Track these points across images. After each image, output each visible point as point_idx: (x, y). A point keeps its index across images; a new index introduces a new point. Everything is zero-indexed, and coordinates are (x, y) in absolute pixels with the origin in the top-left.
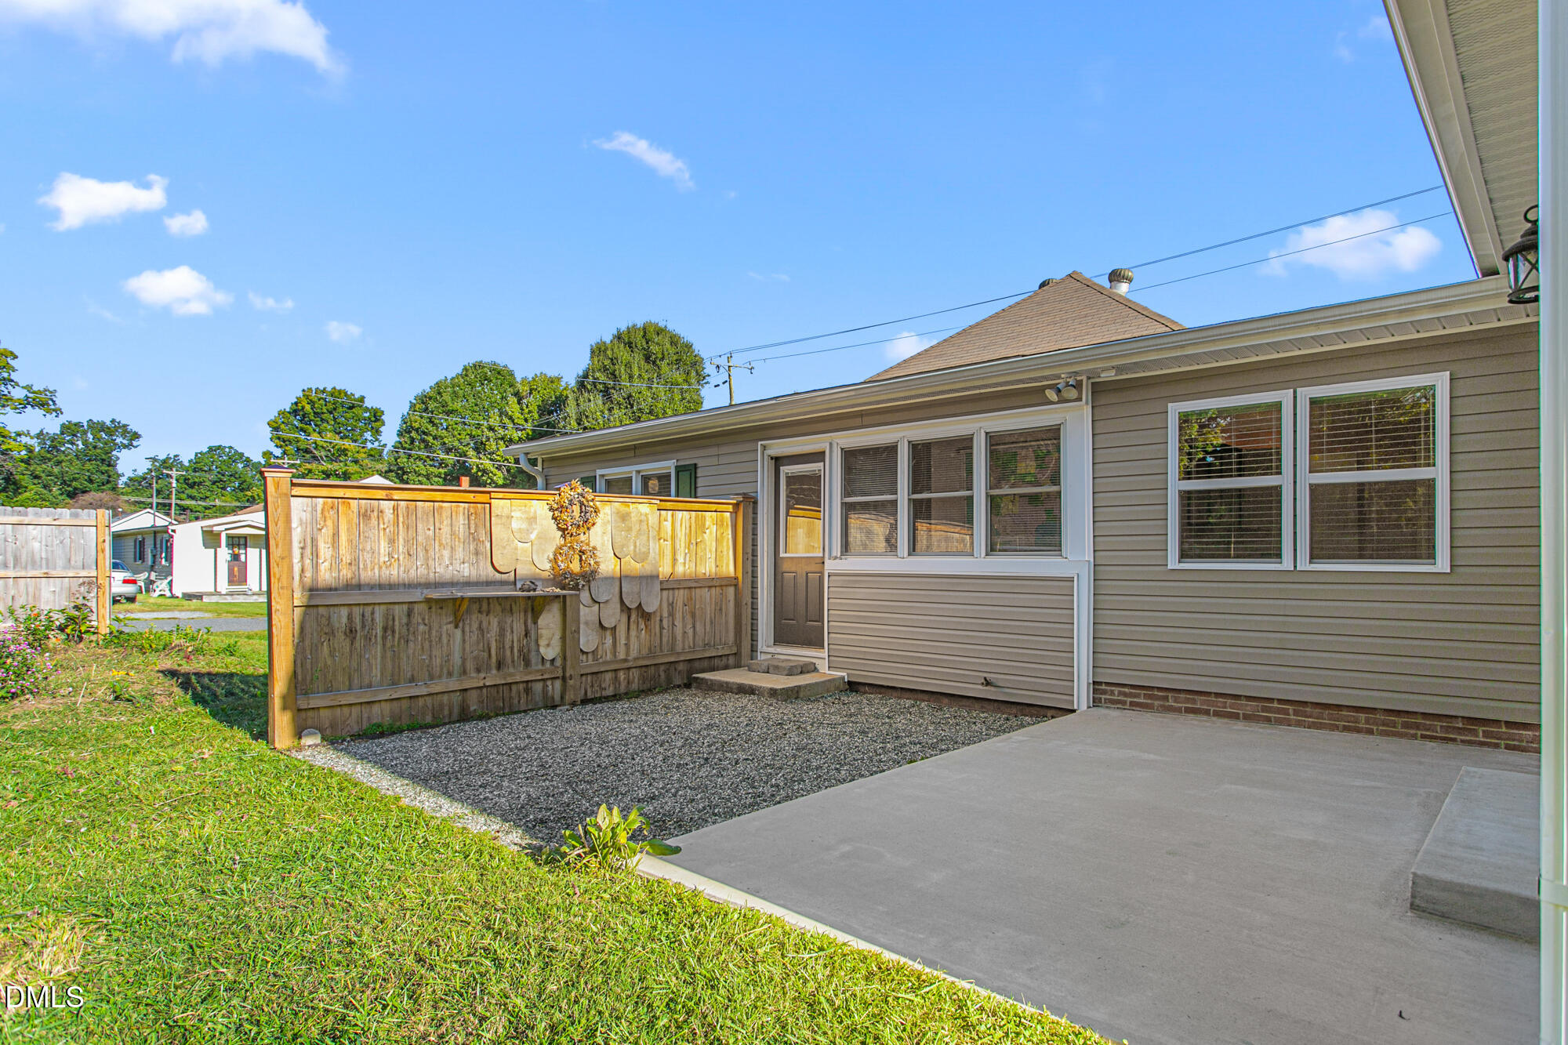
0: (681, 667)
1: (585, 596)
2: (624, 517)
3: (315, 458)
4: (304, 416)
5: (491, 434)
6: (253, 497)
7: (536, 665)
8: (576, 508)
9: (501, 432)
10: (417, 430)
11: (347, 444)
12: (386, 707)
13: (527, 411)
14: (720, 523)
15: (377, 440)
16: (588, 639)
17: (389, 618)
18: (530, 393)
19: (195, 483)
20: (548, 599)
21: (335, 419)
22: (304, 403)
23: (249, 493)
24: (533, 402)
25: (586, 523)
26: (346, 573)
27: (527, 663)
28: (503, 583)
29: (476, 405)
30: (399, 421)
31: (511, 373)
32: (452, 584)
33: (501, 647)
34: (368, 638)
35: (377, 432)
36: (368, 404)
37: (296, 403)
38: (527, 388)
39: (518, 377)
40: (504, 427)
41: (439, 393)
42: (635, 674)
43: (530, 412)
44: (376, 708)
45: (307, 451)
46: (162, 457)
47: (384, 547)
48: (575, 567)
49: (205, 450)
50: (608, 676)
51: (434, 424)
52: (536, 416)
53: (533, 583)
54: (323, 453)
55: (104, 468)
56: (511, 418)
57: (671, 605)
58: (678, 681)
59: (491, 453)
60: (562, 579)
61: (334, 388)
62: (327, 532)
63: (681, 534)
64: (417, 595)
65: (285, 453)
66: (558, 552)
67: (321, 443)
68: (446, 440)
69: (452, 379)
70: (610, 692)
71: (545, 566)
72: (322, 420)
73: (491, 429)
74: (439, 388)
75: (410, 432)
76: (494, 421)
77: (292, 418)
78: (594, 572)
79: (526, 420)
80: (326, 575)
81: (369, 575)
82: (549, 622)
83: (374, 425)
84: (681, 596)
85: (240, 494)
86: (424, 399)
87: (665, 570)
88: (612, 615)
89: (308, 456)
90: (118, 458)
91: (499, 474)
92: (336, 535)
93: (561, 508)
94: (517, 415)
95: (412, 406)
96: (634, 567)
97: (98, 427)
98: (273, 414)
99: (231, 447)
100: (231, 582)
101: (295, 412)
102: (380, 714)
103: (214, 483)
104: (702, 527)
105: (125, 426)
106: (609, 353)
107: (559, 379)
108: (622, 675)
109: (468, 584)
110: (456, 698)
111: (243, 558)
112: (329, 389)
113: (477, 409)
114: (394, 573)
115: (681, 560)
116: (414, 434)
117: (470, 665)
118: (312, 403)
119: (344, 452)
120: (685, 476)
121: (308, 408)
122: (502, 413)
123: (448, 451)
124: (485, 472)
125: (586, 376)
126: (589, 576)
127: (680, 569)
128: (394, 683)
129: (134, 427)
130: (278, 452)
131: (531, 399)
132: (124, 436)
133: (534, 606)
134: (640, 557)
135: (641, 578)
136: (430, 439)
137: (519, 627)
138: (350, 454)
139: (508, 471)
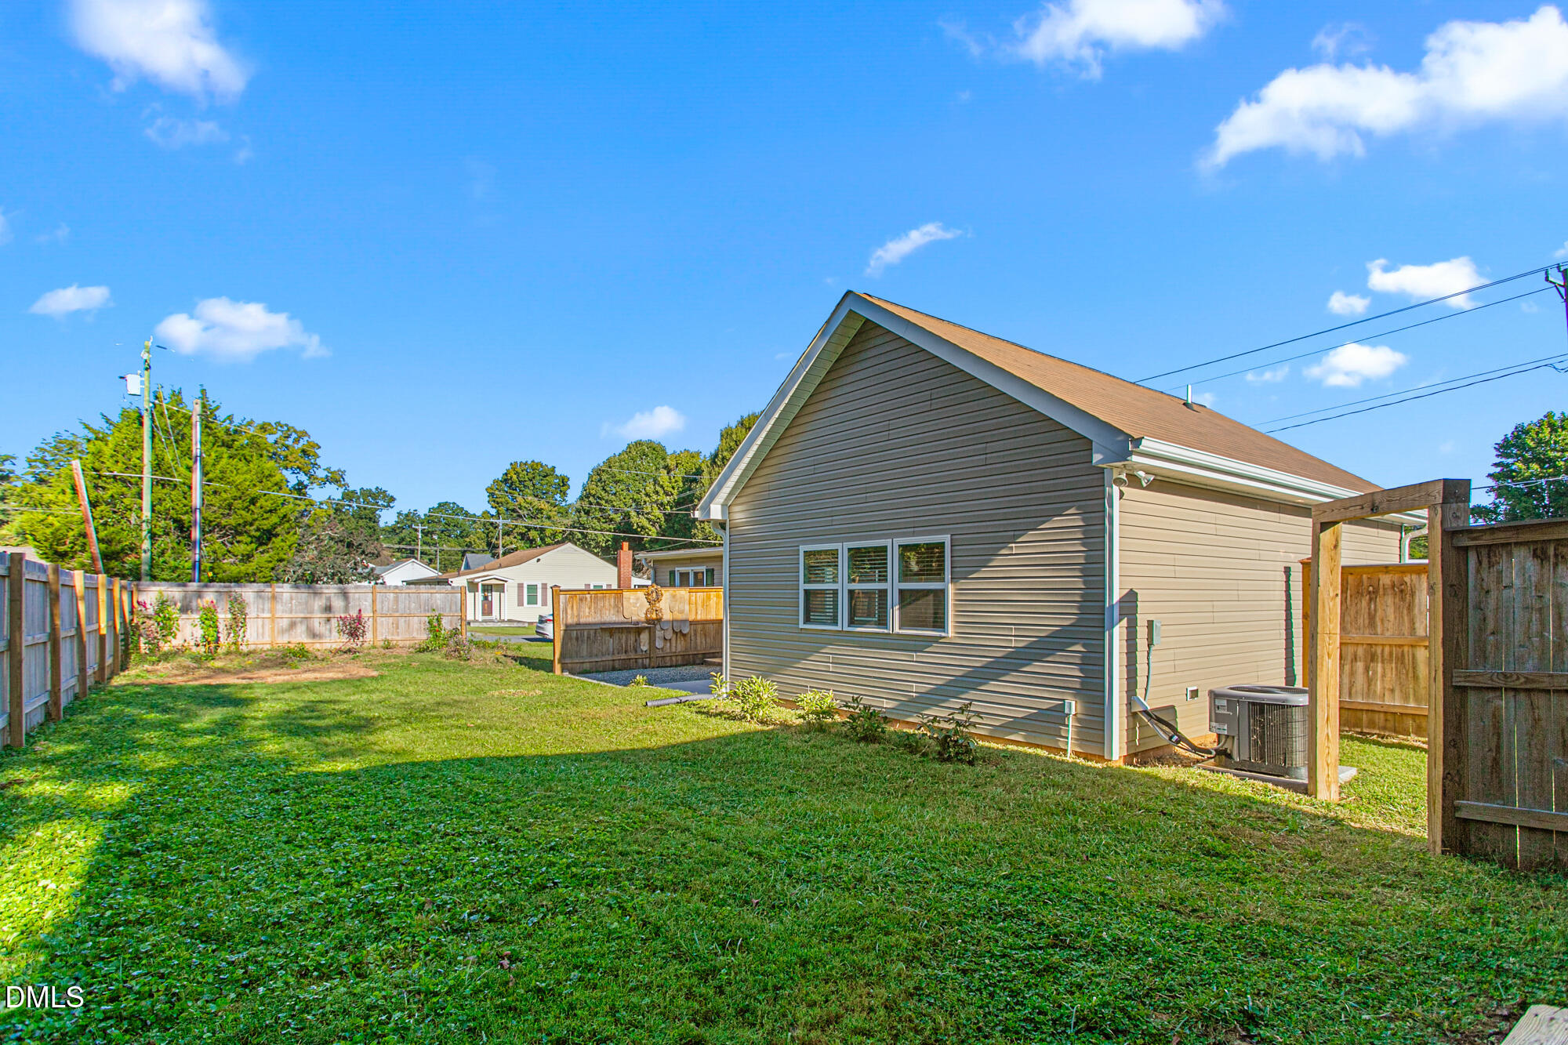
0: (700, 656)
1: (658, 627)
2: (674, 596)
3: (520, 516)
4: (512, 484)
5: (647, 499)
6: (470, 542)
7: (639, 652)
8: (654, 594)
9: (655, 497)
10: (594, 496)
11: (543, 505)
12: (588, 665)
13: (673, 480)
14: (718, 597)
15: (564, 500)
16: (659, 644)
17: (589, 635)
18: (677, 467)
19: (429, 532)
20: (645, 628)
21: (534, 485)
22: (512, 474)
23: (468, 540)
24: (679, 474)
25: (658, 600)
26: (575, 620)
27: (636, 651)
28: (627, 623)
29: (637, 475)
30: (581, 489)
31: (664, 449)
32: (610, 623)
33: (626, 645)
34: (582, 641)
35: (565, 494)
36: (558, 472)
37: (506, 474)
38: (674, 463)
39: (669, 451)
40: (657, 493)
41: (610, 467)
42: (679, 658)
43: (676, 481)
44: (585, 665)
45: (514, 511)
46: (405, 512)
47: (587, 610)
48: (654, 616)
49: (436, 506)
50: (668, 658)
51: (606, 491)
52: (681, 484)
53: (638, 623)
54: (526, 512)
55: (371, 524)
56: (662, 487)
57: (695, 631)
58: (698, 662)
59: (648, 513)
60: (648, 621)
61: (533, 461)
62: (570, 605)
63: (699, 602)
64: (598, 627)
65: (498, 513)
66: (647, 611)
67: (524, 505)
68: (615, 503)
69: (620, 455)
70: (669, 664)
71: (642, 617)
72: (525, 486)
73: (647, 495)
74: (609, 463)
75: (588, 498)
76: (650, 488)
77: (503, 485)
78: (661, 619)
79: (673, 488)
80: (570, 621)
81: (582, 620)
82: (644, 637)
83: (562, 489)
84: (699, 627)
85: (461, 540)
86: (598, 472)
87: (692, 618)
88: (669, 635)
89: (515, 515)
90: (380, 516)
91: (653, 529)
92: (573, 606)
93: (648, 594)
94: (666, 484)
95: (590, 476)
96: (680, 617)
97: (367, 494)
98: (489, 483)
99: (454, 503)
100: (483, 614)
101: (505, 481)
102: (587, 666)
103: (442, 532)
104: (709, 598)
105: (385, 491)
106: (734, 436)
107: (699, 453)
108: (674, 658)
109: (615, 623)
110: (611, 663)
111: (490, 598)
112: (529, 462)
113: (637, 478)
114: (591, 620)
115: (699, 612)
116: (591, 499)
117: (616, 652)
118: (517, 473)
119: (540, 511)
120: (709, 574)
121: (515, 477)
122: (656, 482)
123: (616, 511)
124: (643, 528)
125: (716, 456)
126: (659, 620)
127: (699, 618)
128: (591, 656)
129: (390, 492)
130: (493, 512)
131: (677, 471)
132: (384, 499)
133: (638, 631)
134: (682, 612)
135: (682, 621)
136: (603, 502)
137: (633, 639)
138: (545, 513)
139: (660, 527)
